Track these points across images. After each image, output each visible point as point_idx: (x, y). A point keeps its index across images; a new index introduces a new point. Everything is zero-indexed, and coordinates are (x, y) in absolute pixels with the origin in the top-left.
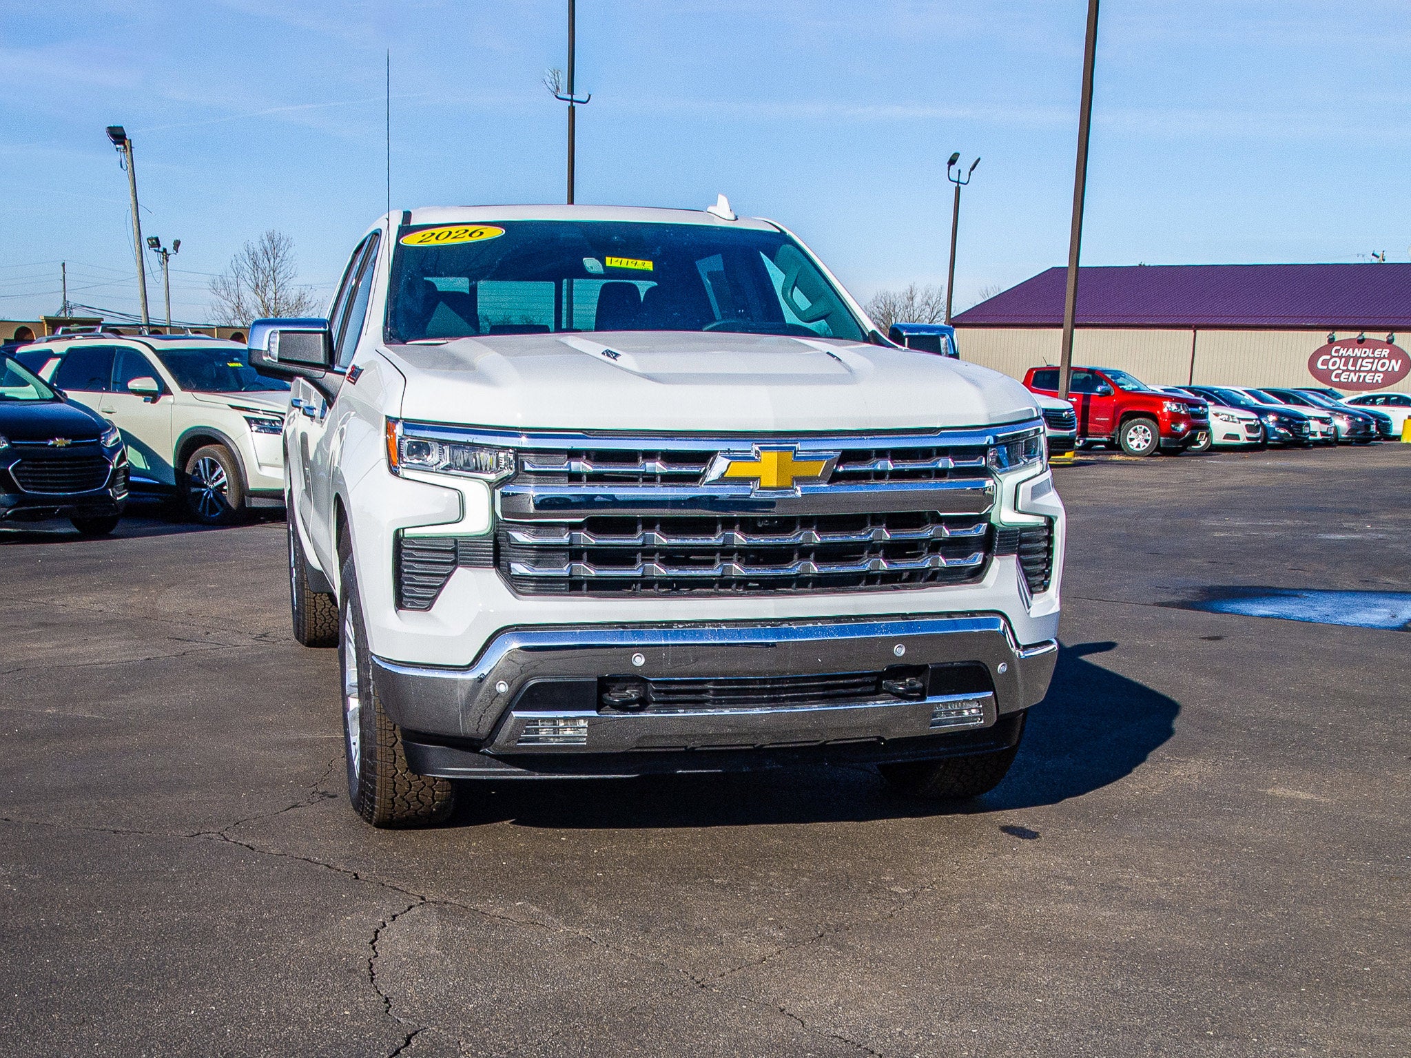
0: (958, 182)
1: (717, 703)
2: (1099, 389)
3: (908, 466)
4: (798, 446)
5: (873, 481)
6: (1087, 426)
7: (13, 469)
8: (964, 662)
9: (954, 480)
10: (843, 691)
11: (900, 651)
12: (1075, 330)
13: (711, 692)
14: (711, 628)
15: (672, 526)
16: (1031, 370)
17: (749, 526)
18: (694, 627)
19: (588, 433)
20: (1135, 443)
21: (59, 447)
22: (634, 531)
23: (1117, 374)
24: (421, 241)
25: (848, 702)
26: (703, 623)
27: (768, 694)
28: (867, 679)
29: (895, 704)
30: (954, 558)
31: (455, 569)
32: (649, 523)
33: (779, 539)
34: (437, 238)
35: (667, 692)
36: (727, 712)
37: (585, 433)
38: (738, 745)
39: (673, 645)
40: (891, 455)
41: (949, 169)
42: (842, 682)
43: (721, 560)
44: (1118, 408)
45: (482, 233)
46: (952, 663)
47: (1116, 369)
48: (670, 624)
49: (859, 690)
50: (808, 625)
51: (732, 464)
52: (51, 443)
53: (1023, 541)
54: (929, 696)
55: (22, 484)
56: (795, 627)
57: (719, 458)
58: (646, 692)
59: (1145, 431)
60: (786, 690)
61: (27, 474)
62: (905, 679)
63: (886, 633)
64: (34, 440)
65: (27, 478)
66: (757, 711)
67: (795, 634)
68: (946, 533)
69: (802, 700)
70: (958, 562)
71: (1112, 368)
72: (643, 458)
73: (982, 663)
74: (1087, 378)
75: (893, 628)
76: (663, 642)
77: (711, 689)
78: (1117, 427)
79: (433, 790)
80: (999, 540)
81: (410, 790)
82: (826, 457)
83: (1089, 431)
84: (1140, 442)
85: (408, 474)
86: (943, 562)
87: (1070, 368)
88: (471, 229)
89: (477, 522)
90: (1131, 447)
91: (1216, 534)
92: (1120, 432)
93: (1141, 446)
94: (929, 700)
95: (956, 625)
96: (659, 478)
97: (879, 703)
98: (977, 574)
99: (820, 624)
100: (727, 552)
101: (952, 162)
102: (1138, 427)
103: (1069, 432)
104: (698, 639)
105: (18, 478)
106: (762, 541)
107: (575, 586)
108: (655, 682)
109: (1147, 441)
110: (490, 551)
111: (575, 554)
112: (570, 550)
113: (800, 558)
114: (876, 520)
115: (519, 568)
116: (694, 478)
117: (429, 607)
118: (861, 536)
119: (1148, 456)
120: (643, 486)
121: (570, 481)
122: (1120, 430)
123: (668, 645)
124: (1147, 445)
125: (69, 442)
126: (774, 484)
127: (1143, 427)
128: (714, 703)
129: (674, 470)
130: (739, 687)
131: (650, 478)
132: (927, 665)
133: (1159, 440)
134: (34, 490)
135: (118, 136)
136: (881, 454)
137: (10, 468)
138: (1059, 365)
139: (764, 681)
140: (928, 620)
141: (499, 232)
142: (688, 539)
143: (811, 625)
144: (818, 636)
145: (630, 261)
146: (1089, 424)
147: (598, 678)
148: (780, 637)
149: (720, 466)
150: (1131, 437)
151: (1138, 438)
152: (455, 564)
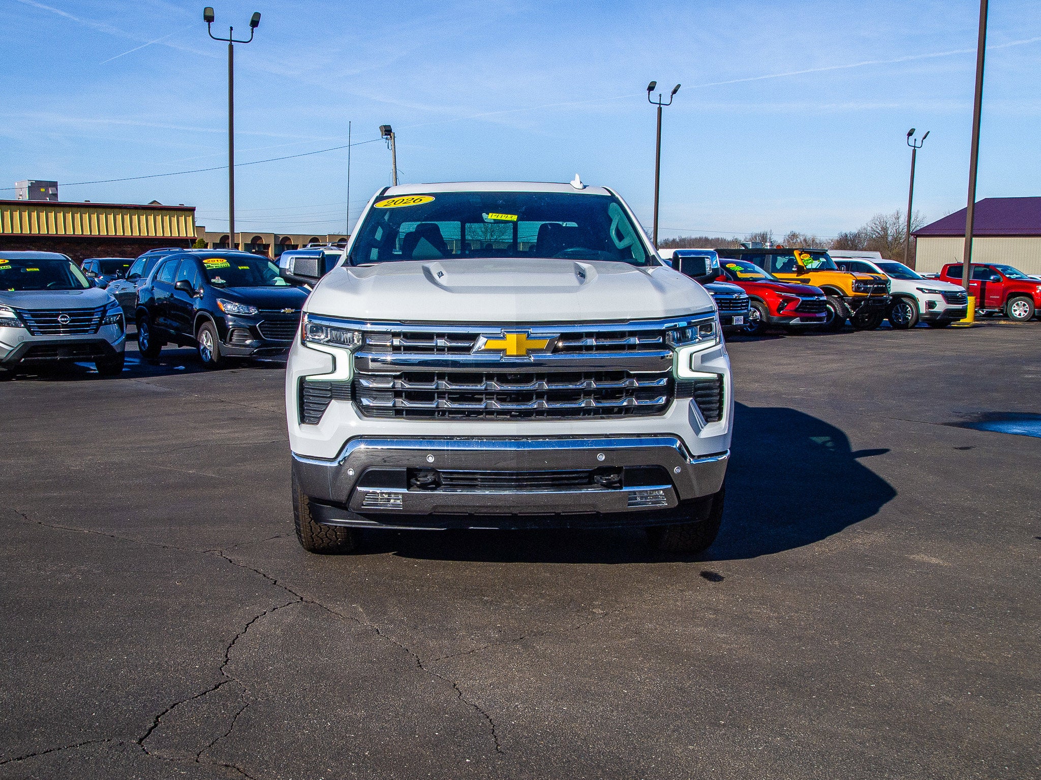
0: (915, 147)
1: (484, 487)
2: (992, 278)
3: (607, 342)
4: (531, 331)
5: (584, 352)
6: (984, 301)
7: (259, 326)
8: (649, 466)
9: (640, 351)
10: (566, 482)
11: (601, 457)
12: (973, 238)
13: (479, 480)
14: (476, 440)
15: (454, 378)
16: (946, 265)
17: (502, 379)
18: (466, 439)
19: (402, 323)
20: (1017, 313)
21: (288, 313)
22: (433, 380)
23: (1006, 268)
24: (386, 205)
25: (570, 489)
26: (473, 437)
27: (515, 482)
28: (581, 475)
29: (600, 491)
30: (644, 399)
31: (331, 401)
32: (441, 376)
33: (520, 387)
34: (395, 204)
35: (452, 479)
36: (487, 492)
37: (402, 322)
38: (498, 513)
39: (451, 450)
40: (596, 336)
41: (908, 139)
42: (564, 476)
43: (486, 399)
44: (1005, 290)
45: (421, 200)
46: (640, 466)
47: (1005, 265)
48: (452, 437)
49: (577, 481)
50: (539, 440)
51: (488, 341)
52: (283, 311)
53: (696, 389)
54: (625, 486)
55: (264, 334)
56: (530, 441)
57: (481, 338)
58: (439, 478)
59: (1024, 305)
60: (527, 480)
61: (267, 329)
62: (610, 476)
63: (592, 446)
64: (272, 309)
65: (267, 331)
66: (507, 493)
67: (529, 445)
68: (636, 384)
69: (538, 487)
70: (648, 402)
71: (1003, 264)
72: (436, 337)
73: (662, 466)
74: (985, 270)
75: (597, 443)
76: (446, 448)
77: (479, 478)
78: (1004, 302)
79: (335, 532)
80: (677, 389)
81: (321, 531)
82: (549, 337)
83: (985, 305)
84: (1021, 312)
85: (309, 345)
86: (635, 403)
87: (970, 265)
88: (416, 197)
89: (343, 373)
90: (1015, 315)
91: (1026, 376)
92: (1007, 306)
93: (1022, 315)
94: (625, 489)
95: (641, 442)
96: (446, 349)
97: (590, 491)
98: (661, 410)
99: (547, 440)
100: (489, 394)
101: (910, 134)
102: (1019, 302)
103: (961, 306)
104: (467, 447)
105: (262, 331)
106: (509, 388)
107: (398, 413)
108: (444, 473)
109: (1025, 311)
110: (349, 391)
111: (398, 394)
112: (394, 391)
113: (537, 398)
114: (588, 376)
115: (365, 402)
116: (468, 350)
117: (317, 423)
118: (576, 385)
119: (1027, 321)
120: (437, 354)
121: (393, 350)
122: (1007, 304)
123: (448, 450)
124: (1026, 314)
125: (293, 310)
126: (515, 354)
127: (1023, 302)
128: (480, 487)
129: (454, 344)
130: (496, 477)
131: (441, 350)
132: (622, 467)
133: (1034, 311)
134: (271, 338)
135: (387, 131)
136: (589, 335)
137: (257, 325)
138: (963, 262)
139: (512, 474)
140: (623, 438)
141: (432, 199)
142: (463, 386)
143: (542, 440)
144: (545, 447)
145: (504, 215)
146: (986, 301)
147: (407, 469)
148: (519, 447)
149: (481, 343)
150: (1015, 308)
151: (1019, 310)
152: (331, 398)
